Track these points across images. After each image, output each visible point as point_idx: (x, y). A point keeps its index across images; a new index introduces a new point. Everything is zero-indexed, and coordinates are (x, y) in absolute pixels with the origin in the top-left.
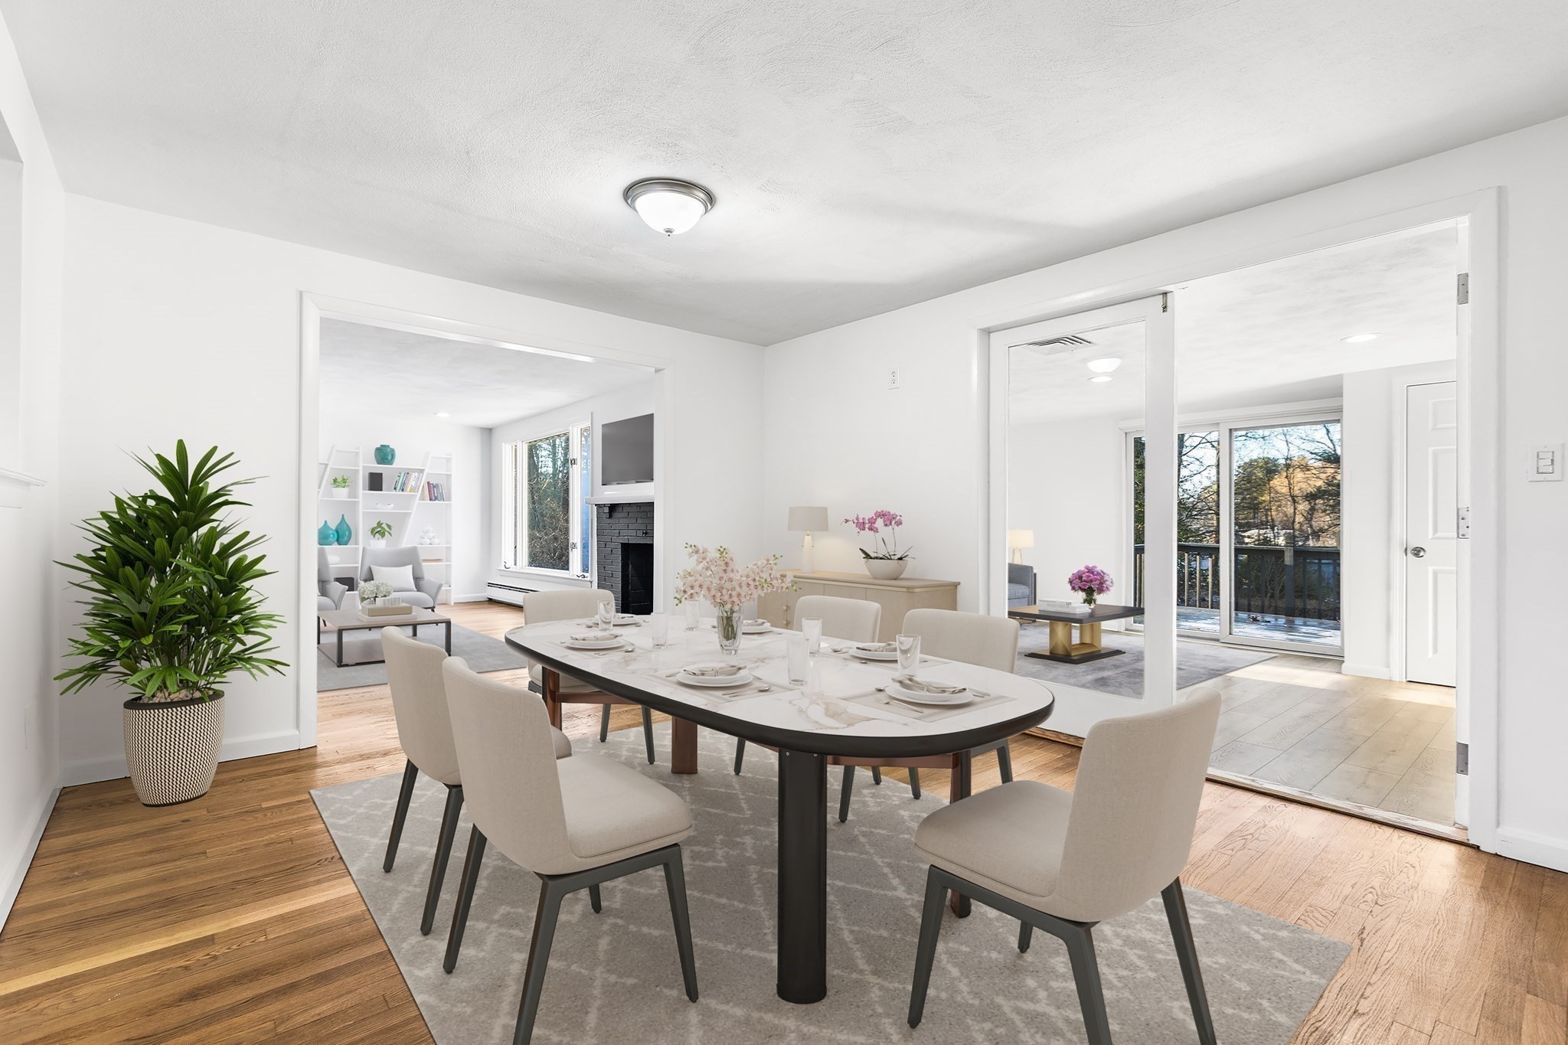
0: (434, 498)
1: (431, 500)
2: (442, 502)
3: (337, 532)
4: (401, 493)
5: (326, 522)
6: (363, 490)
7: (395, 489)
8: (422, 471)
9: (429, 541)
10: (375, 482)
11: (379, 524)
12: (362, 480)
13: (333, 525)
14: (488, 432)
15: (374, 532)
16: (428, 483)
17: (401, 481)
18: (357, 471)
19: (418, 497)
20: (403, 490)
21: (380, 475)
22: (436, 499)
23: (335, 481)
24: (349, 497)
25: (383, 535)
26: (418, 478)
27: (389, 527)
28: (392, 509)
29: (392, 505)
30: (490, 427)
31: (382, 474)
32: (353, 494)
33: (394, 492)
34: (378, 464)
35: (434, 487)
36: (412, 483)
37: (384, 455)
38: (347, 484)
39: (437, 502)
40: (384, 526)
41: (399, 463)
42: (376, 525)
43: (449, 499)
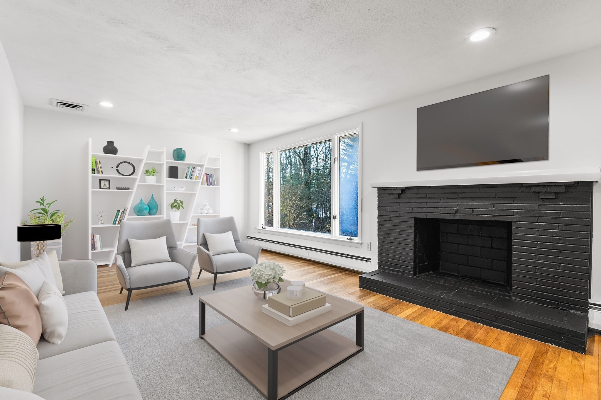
0: (209, 184)
1: (208, 185)
2: (214, 186)
3: (149, 206)
4: (190, 180)
5: (141, 199)
6: (166, 178)
7: (186, 177)
8: (201, 166)
9: (206, 212)
10: (173, 173)
11: (176, 201)
12: (165, 172)
13: (146, 201)
14: (248, 146)
15: (173, 206)
16: (206, 174)
17: (190, 172)
18: (161, 165)
19: (200, 183)
20: (191, 178)
21: (177, 168)
22: (211, 184)
23: (147, 171)
24: (156, 183)
25: (179, 208)
26: (200, 170)
27: (181, 202)
28: (184, 191)
29: (184, 188)
30: (249, 143)
31: (178, 167)
32: (159, 180)
33: (185, 179)
34: (175, 160)
35: (210, 176)
36: (196, 173)
37: (179, 154)
38: (155, 174)
39: (211, 186)
40: (179, 202)
41: (187, 161)
42: (173, 202)
43: (218, 184)
